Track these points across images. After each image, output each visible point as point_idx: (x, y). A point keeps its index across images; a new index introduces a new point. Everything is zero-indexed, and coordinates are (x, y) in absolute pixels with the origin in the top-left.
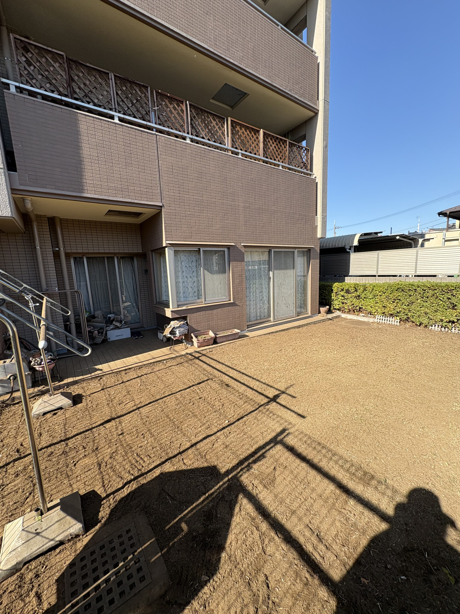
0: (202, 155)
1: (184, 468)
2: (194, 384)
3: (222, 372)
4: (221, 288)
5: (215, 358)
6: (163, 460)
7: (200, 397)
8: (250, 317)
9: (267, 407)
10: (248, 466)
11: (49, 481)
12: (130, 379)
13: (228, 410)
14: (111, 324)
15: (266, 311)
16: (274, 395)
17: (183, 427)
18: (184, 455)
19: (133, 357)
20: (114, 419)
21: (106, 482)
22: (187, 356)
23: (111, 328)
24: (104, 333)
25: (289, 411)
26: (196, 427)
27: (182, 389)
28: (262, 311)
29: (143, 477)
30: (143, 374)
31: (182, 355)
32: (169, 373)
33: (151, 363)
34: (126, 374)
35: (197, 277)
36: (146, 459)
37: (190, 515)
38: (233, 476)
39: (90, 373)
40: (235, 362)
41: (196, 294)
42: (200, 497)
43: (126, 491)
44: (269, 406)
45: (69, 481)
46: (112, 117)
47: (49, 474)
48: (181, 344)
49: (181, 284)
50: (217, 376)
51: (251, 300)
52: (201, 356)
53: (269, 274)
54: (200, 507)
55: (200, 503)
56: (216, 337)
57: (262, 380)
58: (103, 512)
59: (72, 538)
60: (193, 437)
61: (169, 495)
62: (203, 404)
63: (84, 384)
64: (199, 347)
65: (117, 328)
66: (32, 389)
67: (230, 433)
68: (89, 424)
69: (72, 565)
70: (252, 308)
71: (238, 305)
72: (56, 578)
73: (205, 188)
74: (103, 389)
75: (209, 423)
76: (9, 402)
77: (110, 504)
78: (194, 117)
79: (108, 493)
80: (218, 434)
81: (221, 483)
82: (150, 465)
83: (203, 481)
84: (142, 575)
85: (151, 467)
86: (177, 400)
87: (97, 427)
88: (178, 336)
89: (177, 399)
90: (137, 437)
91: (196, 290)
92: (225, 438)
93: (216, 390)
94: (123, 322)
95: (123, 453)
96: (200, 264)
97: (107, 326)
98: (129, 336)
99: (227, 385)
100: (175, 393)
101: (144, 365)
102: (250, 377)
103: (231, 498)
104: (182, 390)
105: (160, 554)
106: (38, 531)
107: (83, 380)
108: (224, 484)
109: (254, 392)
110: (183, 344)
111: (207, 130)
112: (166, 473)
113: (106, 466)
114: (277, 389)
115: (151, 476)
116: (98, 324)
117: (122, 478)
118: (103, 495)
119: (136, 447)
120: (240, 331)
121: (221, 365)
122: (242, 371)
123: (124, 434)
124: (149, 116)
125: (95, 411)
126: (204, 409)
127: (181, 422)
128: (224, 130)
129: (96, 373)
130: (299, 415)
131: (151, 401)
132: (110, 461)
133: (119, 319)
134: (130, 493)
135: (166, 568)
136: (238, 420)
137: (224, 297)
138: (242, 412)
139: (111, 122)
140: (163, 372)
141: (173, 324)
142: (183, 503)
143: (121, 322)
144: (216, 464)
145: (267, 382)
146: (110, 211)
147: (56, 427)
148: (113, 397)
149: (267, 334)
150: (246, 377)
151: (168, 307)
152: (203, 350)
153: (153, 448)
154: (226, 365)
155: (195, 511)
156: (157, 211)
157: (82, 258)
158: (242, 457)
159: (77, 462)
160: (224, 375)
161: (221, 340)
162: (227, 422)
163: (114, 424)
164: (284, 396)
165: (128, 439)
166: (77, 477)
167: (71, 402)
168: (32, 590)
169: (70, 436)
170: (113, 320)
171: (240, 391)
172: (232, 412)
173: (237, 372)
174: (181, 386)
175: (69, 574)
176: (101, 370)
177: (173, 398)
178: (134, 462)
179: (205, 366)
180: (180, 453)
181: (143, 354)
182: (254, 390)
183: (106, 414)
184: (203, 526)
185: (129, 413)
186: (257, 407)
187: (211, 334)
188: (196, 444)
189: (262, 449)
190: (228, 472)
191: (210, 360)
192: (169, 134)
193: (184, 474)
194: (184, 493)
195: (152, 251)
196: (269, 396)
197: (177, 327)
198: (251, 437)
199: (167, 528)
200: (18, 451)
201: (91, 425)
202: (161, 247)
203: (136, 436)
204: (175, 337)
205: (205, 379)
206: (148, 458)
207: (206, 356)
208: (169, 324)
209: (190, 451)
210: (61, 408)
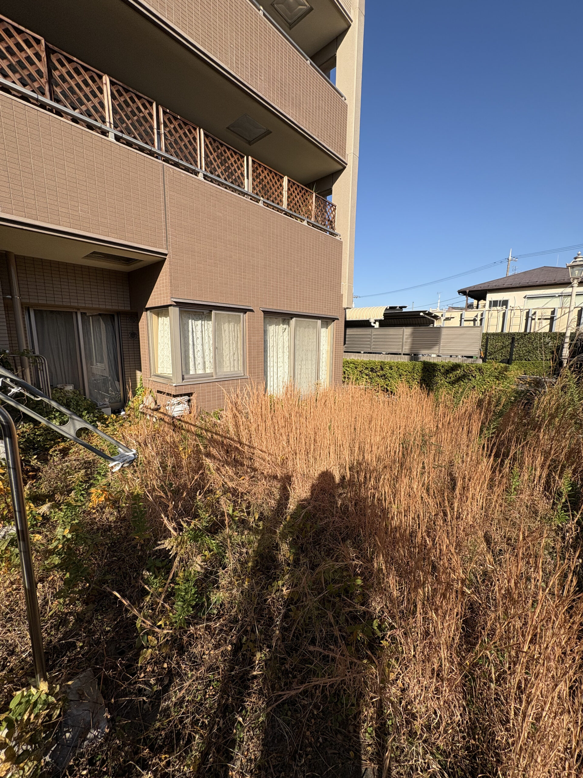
4: (234, 360)
46: (105, 133)
78: (209, 150)
111: (224, 168)
128: (244, 170)
137: (238, 372)
139: (105, 140)
146: (93, 253)
156: (156, 259)
195: (146, 309)
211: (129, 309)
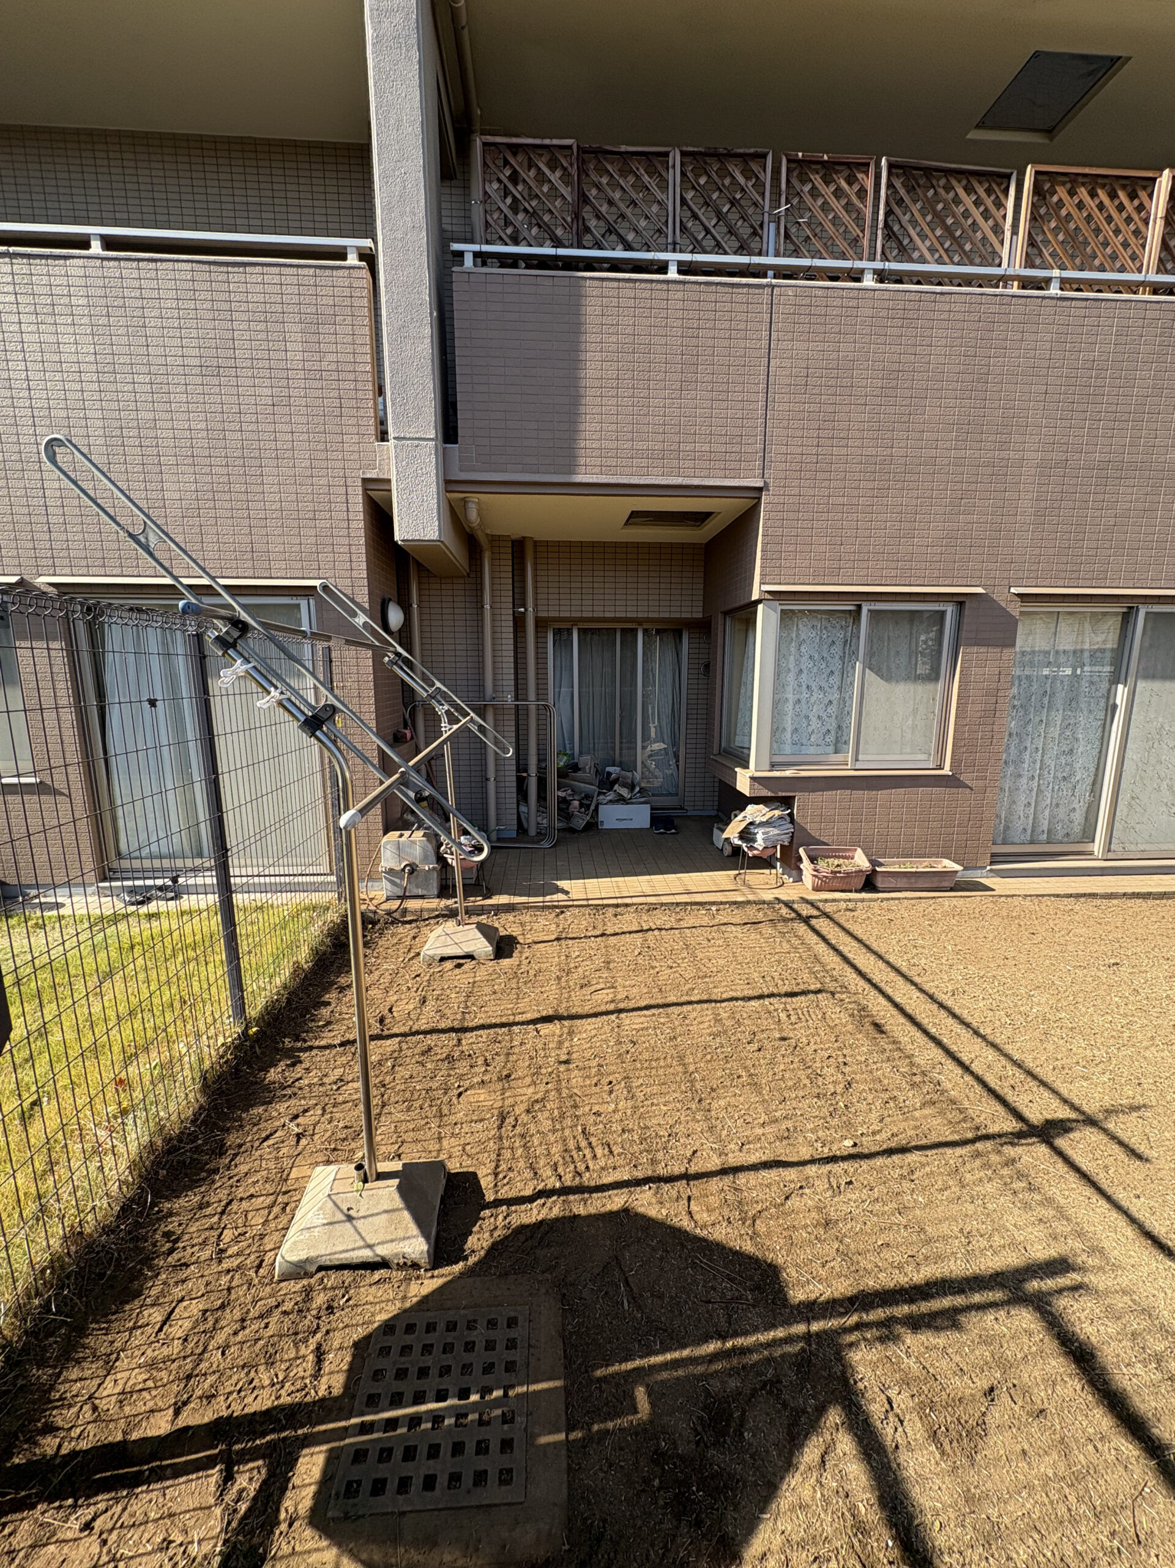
0: (911, 314)
1: (686, 1224)
2: (775, 991)
3: (869, 981)
4: (914, 727)
5: (859, 932)
6: (639, 1174)
7: (784, 1034)
8: (1007, 828)
9: (1010, 1151)
10: (887, 1323)
11: (408, 1110)
12: (620, 931)
13: (863, 1106)
14: (610, 789)
15: (1078, 817)
16: (1049, 1117)
17: (715, 1105)
18: (696, 1188)
19: (640, 878)
20: (561, 1018)
21: (503, 1166)
22: (777, 907)
23: (609, 798)
24: (592, 807)
25: (1102, 1202)
26: (750, 1120)
27: (739, 994)
28: (1061, 816)
29: (581, 1196)
30: (654, 927)
31: (764, 902)
32: (717, 942)
33: (678, 904)
34: (616, 915)
35: (840, 688)
36: (599, 1151)
37: (665, 1375)
38: (825, 1332)
39: (544, 896)
40: (923, 961)
41: (830, 738)
42: (706, 1339)
43: (535, 1211)
44: (1019, 1150)
45: (439, 1127)
46: (663, 268)
47: (412, 1094)
48: (767, 871)
49: (790, 706)
50: (852, 988)
51: (1020, 776)
52: (816, 917)
53: (1110, 695)
54: (701, 1369)
55: (702, 1357)
56: (874, 871)
57: (1009, 1049)
58: (477, 1237)
59: (405, 1263)
60: (732, 1146)
61: (627, 1284)
62: (786, 1060)
63: (526, 917)
64: (816, 889)
65: (621, 800)
66: (437, 900)
67: (850, 1183)
68: (510, 1012)
69: (388, 1327)
70: (1022, 799)
71: (968, 787)
72: (355, 1337)
73: (905, 418)
74: (558, 939)
75: (789, 1124)
76: (396, 915)
77: (496, 1228)
78: (900, 202)
79: (500, 1196)
80: (812, 1170)
81: (780, 1333)
82: (604, 1173)
83: (729, 1295)
84: (509, 1466)
85: (607, 1180)
86: (716, 1020)
87: (523, 1023)
88: (761, 848)
89: (718, 1020)
90: (596, 1085)
91: (832, 725)
92: (829, 1193)
93: (837, 1030)
94: (637, 789)
95: (556, 1112)
96: (855, 653)
97: (600, 794)
98: (646, 824)
99: (878, 1027)
100: (716, 1001)
101: (662, 904)
102: (968, 1025)
103: (801, 1401)
104: (737, 999)
105: (562, 1436)
106: (351, 1212)
107: (527, 907)
108: (789, 1340)
109: (968, 1078)
110: (774, 871)
111: (938, 232)
112: (637, 1214)
113: (514, 1127)
114: (1065, 1101)
115: (599, 1204)
116: (583, 785)
117: (536, 1173)
118: (490, 1197)
119: (587, 1109)
120: (961, 868)
121: (872, 958)
122: (942, 997)
123: (571, 1066)
124: (761, 238)
125: (529, 985)
126: (787, 1076)
127: (713, 1090)
128: (1004, 217)
129: (555, 897)
130: (1149, 1235)
131: (652, 1002)
132: (524, 1118)
133: (629, 781)
134: (542, 1222)
135: (565, 1491)
136: (890, 1152)
137: (923, 757)
138: (906, 1132)
139: (658, 281)
140: (701, 935)
141: (753, 813)
142: (657, 1329)
143: (631, 787)
144: (780, 1261)
145: (1030, 1064)
146: (634, 515)
147: (453, 996)
148: (572, 965)
149: (1070, 896)
150: (950, 1021)
151: (746, 766)
152: (826, 901)
153: (623, 1131)
154: (888, 963)
155: (680, 1373)
156: (747, 504)
157: (569, 631)
158: (870, 1283)
159: (466, 1091)
160: (874, 992)
161: (892, 883)
162: (848, 1143)
163: (558, 1032)
164: (1090, 1135)
165: (574, 1081)
166: (456, 1124)
167: (491, 948)
168: (315, 1333)
169: (471, 1025)
170: (616, 781)
171: (917, 1060)
172: (874, 1115)
173: (921, 996)
174: (738, 988)
175: (379, 1346)
176: (567, 893)
177: (709, 1012)
178: (572, 1145)
179: (821, 948)
180: (687, 1177)
181: (666, 876)
182: (972, 1073)
183: (547, 1000)
184: (692, 1438)
185: (596, 1015)
186: (970, 1135)
187: (861, 860)
188: (736, 1170)
189: (953, 1294)
190: (811, 1310)
191: (842, 934)
192: (810, 274)
193: (683, 1246)
194: (667, 1300)
195: (726, 613)
196: (1027, 1113)
197: (762, 824)
198: (922, 1230)
199: (599, 1373)
200: (382, 1020)
201: (513, 1014)
202: (747, 601)
203: (595, 1080)
204: (751, 848)
205: (812, 987)
206: (606, 1151)
207: (831, 919)
208: (743, 809)
209: (715, 1184)
210: (470, 957)
211: (700, 615)
